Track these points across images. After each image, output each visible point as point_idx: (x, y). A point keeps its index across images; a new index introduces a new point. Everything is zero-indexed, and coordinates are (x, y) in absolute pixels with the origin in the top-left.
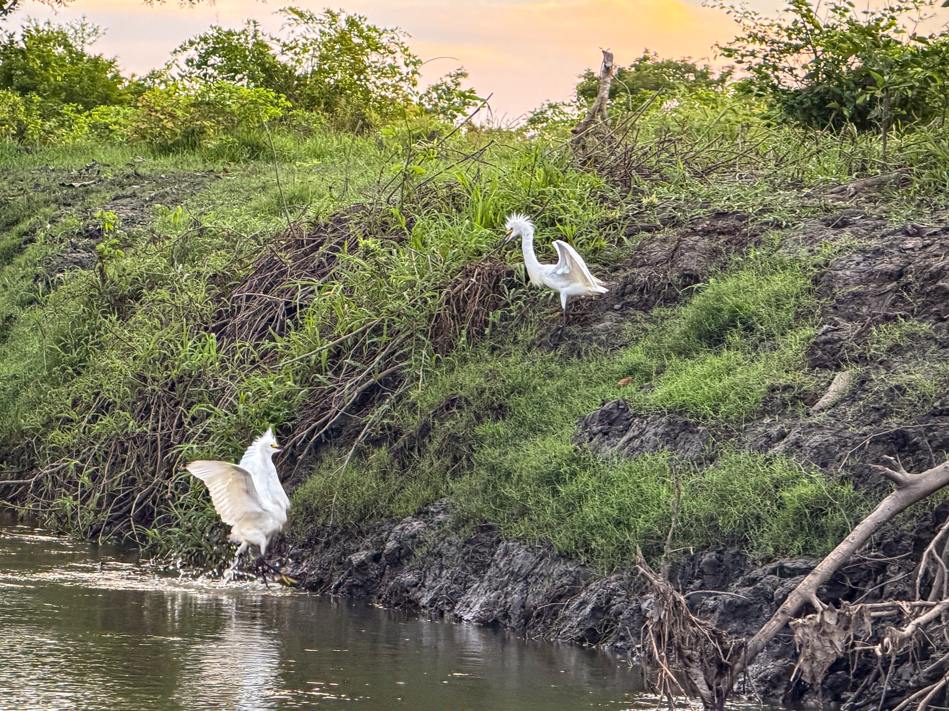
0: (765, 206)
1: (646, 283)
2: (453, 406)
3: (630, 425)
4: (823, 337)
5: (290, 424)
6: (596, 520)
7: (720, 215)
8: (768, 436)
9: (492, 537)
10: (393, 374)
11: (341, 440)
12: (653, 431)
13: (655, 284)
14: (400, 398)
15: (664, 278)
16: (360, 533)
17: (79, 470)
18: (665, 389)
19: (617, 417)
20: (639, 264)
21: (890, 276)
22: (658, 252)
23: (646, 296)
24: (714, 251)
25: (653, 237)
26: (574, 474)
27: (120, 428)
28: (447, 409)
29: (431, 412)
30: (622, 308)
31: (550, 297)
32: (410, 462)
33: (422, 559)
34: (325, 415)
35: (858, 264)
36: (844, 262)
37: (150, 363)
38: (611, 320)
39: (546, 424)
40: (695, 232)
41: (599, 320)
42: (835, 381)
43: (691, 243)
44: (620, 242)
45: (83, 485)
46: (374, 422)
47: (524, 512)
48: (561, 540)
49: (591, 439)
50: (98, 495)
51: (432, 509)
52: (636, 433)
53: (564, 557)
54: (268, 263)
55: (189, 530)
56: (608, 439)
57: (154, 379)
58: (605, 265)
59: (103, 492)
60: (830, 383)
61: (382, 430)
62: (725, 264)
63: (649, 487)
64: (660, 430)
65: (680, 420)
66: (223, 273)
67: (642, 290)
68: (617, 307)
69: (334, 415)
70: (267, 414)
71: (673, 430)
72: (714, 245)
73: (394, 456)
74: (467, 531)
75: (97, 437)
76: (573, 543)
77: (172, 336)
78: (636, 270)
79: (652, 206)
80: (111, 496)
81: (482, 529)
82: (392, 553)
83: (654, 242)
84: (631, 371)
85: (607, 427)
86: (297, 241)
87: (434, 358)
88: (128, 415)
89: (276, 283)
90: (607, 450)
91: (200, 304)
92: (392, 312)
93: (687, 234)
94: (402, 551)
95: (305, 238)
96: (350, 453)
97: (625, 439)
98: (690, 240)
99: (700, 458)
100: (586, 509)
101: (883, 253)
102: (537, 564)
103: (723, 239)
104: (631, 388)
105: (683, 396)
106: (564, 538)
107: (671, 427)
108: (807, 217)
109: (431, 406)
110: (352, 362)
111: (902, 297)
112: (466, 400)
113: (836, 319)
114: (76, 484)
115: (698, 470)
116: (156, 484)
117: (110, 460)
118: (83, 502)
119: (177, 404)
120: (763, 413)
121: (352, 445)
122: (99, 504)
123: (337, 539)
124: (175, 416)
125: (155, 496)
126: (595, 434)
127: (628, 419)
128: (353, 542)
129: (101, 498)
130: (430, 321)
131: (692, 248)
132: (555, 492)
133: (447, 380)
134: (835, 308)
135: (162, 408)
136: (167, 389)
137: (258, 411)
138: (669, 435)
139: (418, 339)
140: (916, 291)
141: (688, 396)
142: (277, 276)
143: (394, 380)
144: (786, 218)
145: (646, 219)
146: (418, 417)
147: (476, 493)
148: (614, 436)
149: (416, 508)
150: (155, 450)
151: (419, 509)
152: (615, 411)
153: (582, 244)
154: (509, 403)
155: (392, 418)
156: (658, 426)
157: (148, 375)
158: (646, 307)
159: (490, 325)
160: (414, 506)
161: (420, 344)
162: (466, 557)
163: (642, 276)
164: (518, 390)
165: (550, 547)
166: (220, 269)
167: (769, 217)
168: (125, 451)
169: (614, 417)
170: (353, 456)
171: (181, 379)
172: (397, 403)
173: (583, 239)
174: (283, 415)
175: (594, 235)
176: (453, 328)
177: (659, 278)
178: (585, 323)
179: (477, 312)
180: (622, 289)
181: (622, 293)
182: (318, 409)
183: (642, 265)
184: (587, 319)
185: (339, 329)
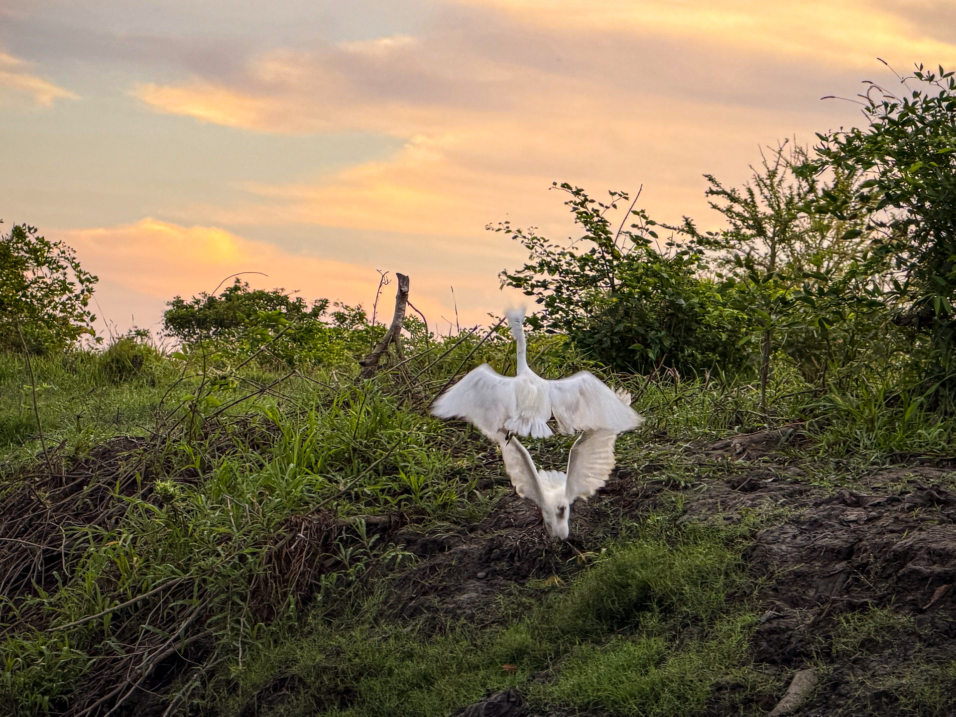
0: (651, 461)
1: (517, 548)
2: (283, 686)
4: (768, 625)
5: (65, 697)
10: (195, 643)
13: (528, 549)
14: (212, 673)
15: (540, 543)
18: (574, 680)
19: (507, 712)
20: (504, 524)
21: (836, 554)
22: (525, 511)
23: (518, 564)
24: (597, 513)
28: (275, 690)
29: (256, 693)
30: (486, 576)
31: (398, 560)
34: (112, 690)
35: (795, 537)
36: (776, 534)
38: (476, 591)
41: (461, 590)
42: (794, 681)
44: (471, 497)
46: (180, 699)
54: (19, 503)
58: (455, 523)
60: (788, 684)
62: (614, 529)
67: (512, 557)
68: (480, 574)
69: (124, 691)
70: (36, 684)
78: (503, 532)
84: (516, 657)
86: (55, 478)
87: (256, 627)
89: (31, 526)
92: (204, 571)
95: (64, 475)
101: (821, 525)
104: (521, 677)
108: (708, 476)
109: (255, 686)
110: (151, 628)
111: (857, 580)
112: (300, 680)
113: (778, 603)
130: (250, 582)
133: (275, 654)
134: (775, 590)
137: (27, 681)
139: (234, 604)
140: (876, 573)
142: (31, 520)
144: (683, 477)
146: (239, 699)
152: (505, 704)
153: (428, 497)
158: (519, 576)
159: (322, 591)
161: (237, 610)
163: (511, 538)
164: (367, 672)
169: (503, 711)
172: (209, 680)
173: (429, 492)
174: (57, 686)
175: (441, 487)
176: (274, 592)
177: (534, 543)
178: (444, 592)
179: (303, 574)
180: (486, 554)
181: (487, 558)
182: (102, 682)
183: (509, 525)
184: (445, 588)
185: (126, 586)
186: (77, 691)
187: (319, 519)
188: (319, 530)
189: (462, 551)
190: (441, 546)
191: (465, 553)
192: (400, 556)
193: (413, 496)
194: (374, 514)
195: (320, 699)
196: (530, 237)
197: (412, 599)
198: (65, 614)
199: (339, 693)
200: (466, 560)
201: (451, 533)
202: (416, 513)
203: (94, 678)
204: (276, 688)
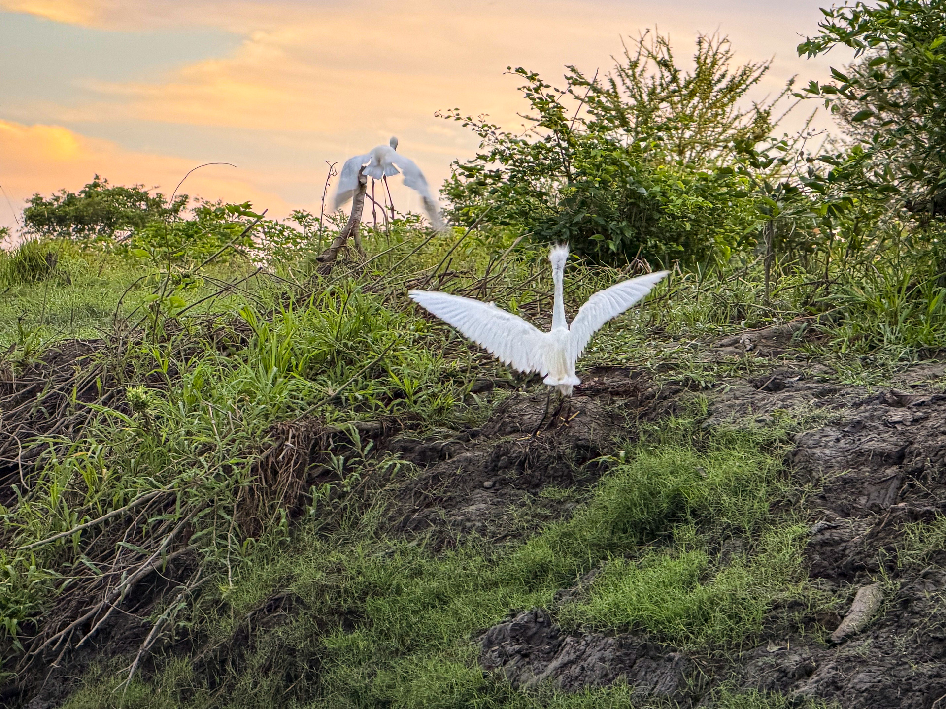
1: (527, 455)
2: (279, 607)
3: (560, 645)
4: (820, 537)
5: (34, 620)
8: (784, 672)
12: (598, 655)
13: (539, 457)
15: (551, 449)
19: (535, 633)
20: (509, 429)
21: (885, 458)
22: (532, 415)
23: (529, 471)
24: (612, 416)
28: (269, 611)
29: (249, 614)
30: (494, 485)
31: (396, 470)
32: (223, 680)
34: (86, 611)
35: (838, 440)
36: (817, 437)
38: (485, 501)
40: (580, 391)
41: (468, 501)
42: (857, 597)
44: (468, 399)
46: (163, 621)
49: (505, 663)
52: (573, 657)
56: (528, 663)
58: (452, 428)
60: (851, 600)
61: (177, 634)
64: (608, 654)
65: (636, 641)
67: (522, 464)
68: (487, 484)
71: (627, 655)
72: (609, 408)
73: (198, 670)
78: (511, 438)
85: (525, 646)
86: (4, 385)
87: (244, 543)
90: (530, 679)
92: (187, 483)
95: (14, 381)
96: (134, 664)
97: (555, 664)
98: (577, 402)
101: (865, 427)
103: (620, 402)
104: (548, 595)
107: (624, 651)
108: (729, 376)
109: (248, 607)
110: (128, 545)
111: (912, 486)
112: (298, 599)
113: (827, 512)
120: (765, 638)
121: (134, 652)
126: (512, 656)
127: (554, 637)
130: (235, 495)
134: (823, 498)
138: (622, 662)
139: (221, 518)
140: (934, 479)
141: (647, 610)
144: (702, 377)
146: (231, 621)
148: (537, 658)
152: (532, 625)
153: (423, 402)
154: (367, 606)
156: (604, 649)
158: (534, 486)
159: (314, 503)
161: (223, 524)
163: (520, 444)
164: (372, 590)
167: (673, 375)
169: (531, 633)
170: (139, 668)
172: (195, 600)
173: (424, 395)
174: (25, 608)
175: (436, 390)
176: (261, 504)
177: (545, 449)
178: (449, 504)
179: (291, 485)
180: (493, 461)
181: (493, 467)
182: (74, 603)
183: (515, 431)
184: (450, 498)
185: (95, 499)
186: (46, 613)
187: (306, 427)
188: (307, 438)
189: (466, 459)
190: (441, 454)
191: (469, 461)
192: (398, 466)
193: (406, 400)
194: (363, 420)
195: (321, 620)
196: (481, 125)
197: (415, 511)
198: (29, 530)
199: (341, 614)
200: (471, 468)
201: (451, 439)
202: (410, 419)
203: (63, 599)
204: (270, 609)
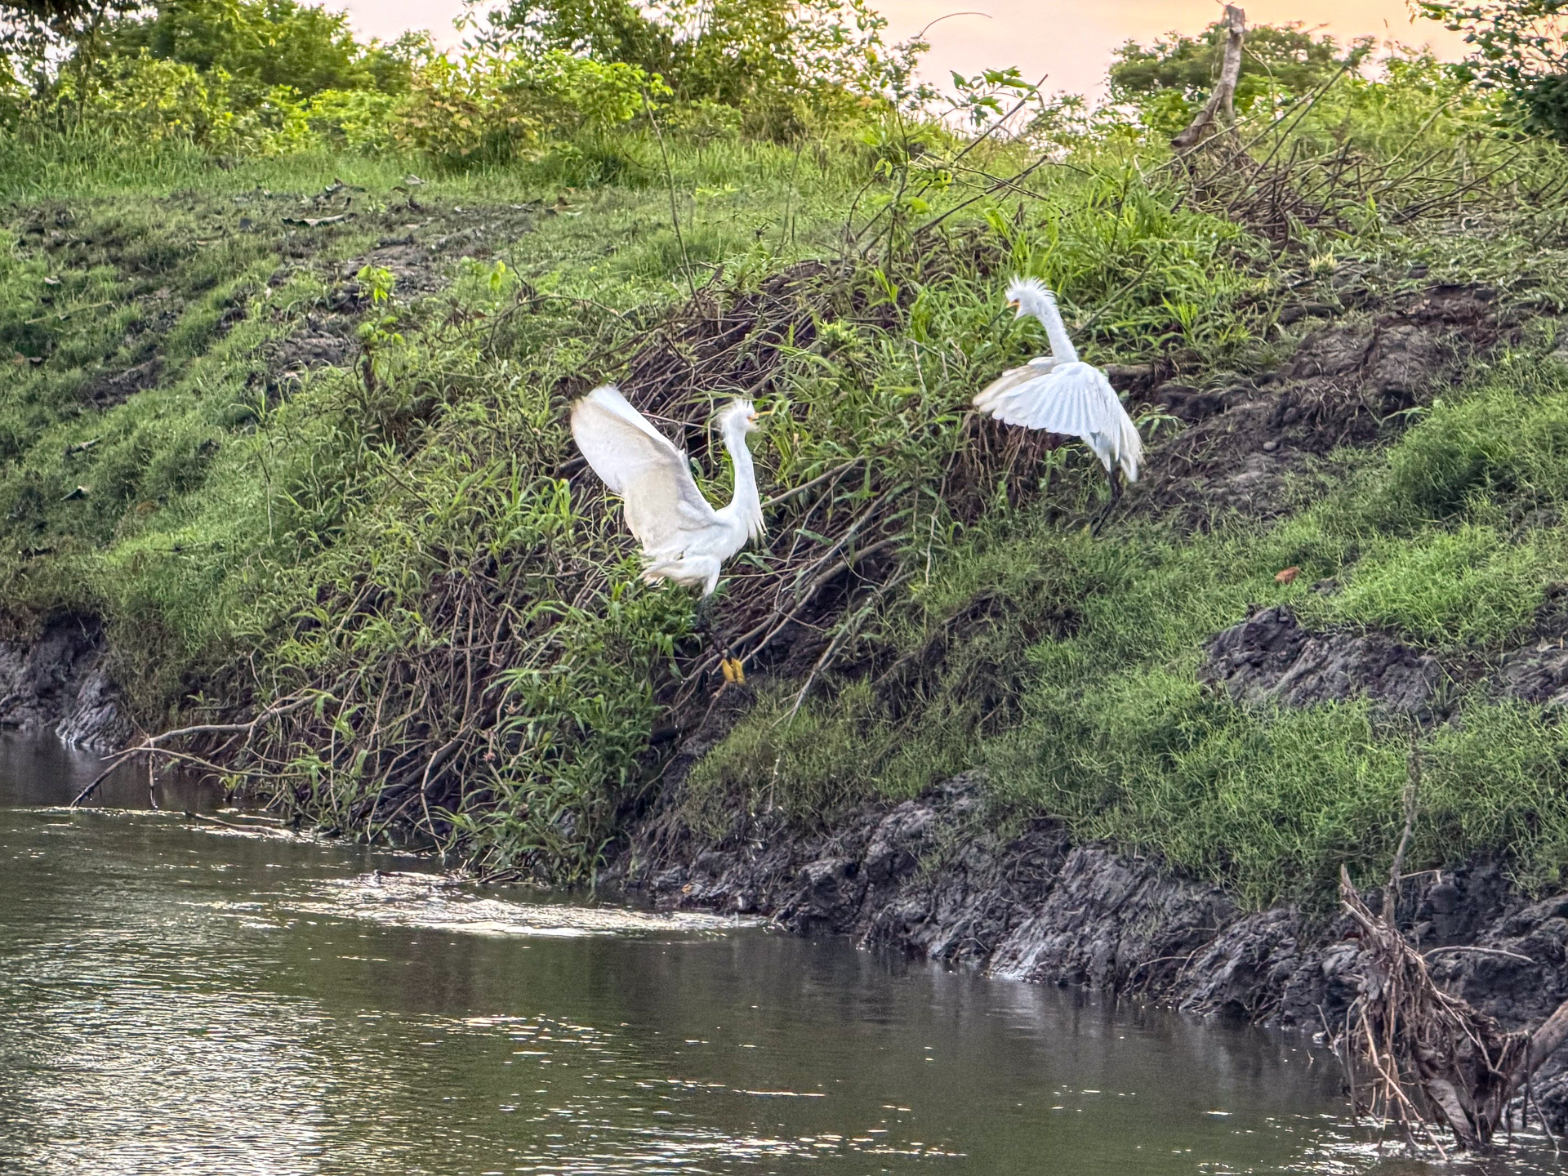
0: (1526, 274)
1: (1320, 406)
2: (985, 611)
3: (1299, 650)
5: (698, 637)
6: (1241, 813)
7: (1445, 290)
8: (1547, 675)
9: (1054, 838)
10: (876, 554)
11: (787, 666)
12: (1341, 661)
13: (1335, 407)
14: (891, 596)
15: (1351, 397)
16: (822, 826)
17: (331, 709)
18: (1362, 589)
19: (1275, 638)
20: (1306, 371)
22: (1340, 352)
23: (1320, 428)
24: (1439, 352)
25: (1329, 326)
26: (1201, 733)
27: (402, 637)
28: (974, 617)
29: (946, 621)
30: (1278, 446)
31: (1154, 428)
32: (909, 708)
33: (932, 874)
34: (759, 623)
37: (453, 528)
38: (1260, 468)
39: (1150, 646)
40: (1404, 319)
41: (1238, 468)
43: (1399, 336)
44: (1271, 334)
45: (339, 735)
46: (845, 635)
47: (1113, 797)
48: (1180, 846)
49: (1231, 674)
50: (364, 752)
51: (948, 789)
52: (1311, 664)
53: (1184, 877)
54: (657, 360)
55: (524, 816)
56: (1259, 674)
57: (460, 556)
58: (1245, 373)
59: (375, 747)
61: (860, 650)
62: (1459, 373)
63: (1336, 759)
64: (1353, 660)
65: (1389, 643)
66: (578, 377)
67: (1312, 417)
68: (1268, 445)
69: (774, 624)
70: (658, 619)
71: (1375, 661)
72: (1438, 340)
73: (882, 695)
74: (1011, 829)
75: (362, 653)
76: (1201, 852)
77: (490, 482)
78: (1303, 383)
79: (1326, 272)
80: (387, 756)
81: (1038, 826)
82: (880, 862)
83: (1332, 334)
84: (1299, 557)
85: (1259, 653)
86: (705, 324)
87: (951, 528)
88: (417, 616)
89: (670, 395)
90: (1259, 693)
91: (540, 428)
92: (879, 449)
93: (1388, 322)
94: (897, 860)
95: (720, 319)
96: (804, 689)
97: (1291, 674)
98: (1397, 333)
99: (1424, 710)
100: (1225, 795)
102: (1137, 888)
103: (1453, 331)
104: (1300, 587)
105: (1394, 601)
106: (1184, 844)
107: (1372, 656)
109: (945, 611)
110: (808, 534)
112: (1008, 602)
114: (326, 733)
115: (1423, 731)
116: (463, 736)
117: (385, 693)
118: (338, 765)
119: (499, 600)
120: (1537, 635)
121: (807, 675)
122: (368, 766)
123: (781, 837)
124: (496, 620)
125: (463, 756)
126: (1238, 666)
127: (1295, 641)
128: (809, 842)
129: (369, 760)
130: (943, 463)
131: (1401, 346)
132: (1170, 765)
133: (975, 566)
135: (474, 604)
136: (482, 573)
137: (644, 613)
138: (1368, 670)
139: (922, 495)
141: (1403, 601)
142: (671, 384)
143: (880, 565)
145: (1316, 295)
146: (923, 630)
147: (1027, 763)
148: (1271, 668)
149: (921, 786)
150: (462, 676)
151: (926, 788)
152: (1272, 626)
153: (1207, 337)
154: (1087, 607)
155: (878, 630)
156: (1349, 654)
157: (451, 548)
158: (1321, 446)
159: (1048, 474)
160: (917, 782)
161: (927, 504)
162: (1010, 873)
163: (1313, 391)
164: (1096, 586)
165: (1160, 860)
166: (573, 369)
167: (1533, 295)
168: (410, 678)
169: (1270, 636)
170: (809, 695)
171: (506, 556)
172: (888, 603)
173: (1209, 327)
174: (687, 621)
175: (1226, 321)
176: (982, 477)
177: (1343, 398)
178: (1214, 472)
179: (1024, 451)
180: (1278, 414)
181: (1277, 423)
182: (748, 613)
183: (1315, 373)
184: (1217, 465)
189: (1243, 412)
190: (1217, 406)
191: (1248, 414)
192: (1157, 422)
193: (1184, 335)
194: (1125, 362)
195: (1031, 627)
197: (1169, 482)
199: (1057, 618)
200: (1249, 424)
201: (1234, 386)
202: (1189, 359)
204: (975, 615)
